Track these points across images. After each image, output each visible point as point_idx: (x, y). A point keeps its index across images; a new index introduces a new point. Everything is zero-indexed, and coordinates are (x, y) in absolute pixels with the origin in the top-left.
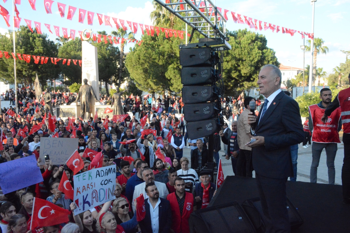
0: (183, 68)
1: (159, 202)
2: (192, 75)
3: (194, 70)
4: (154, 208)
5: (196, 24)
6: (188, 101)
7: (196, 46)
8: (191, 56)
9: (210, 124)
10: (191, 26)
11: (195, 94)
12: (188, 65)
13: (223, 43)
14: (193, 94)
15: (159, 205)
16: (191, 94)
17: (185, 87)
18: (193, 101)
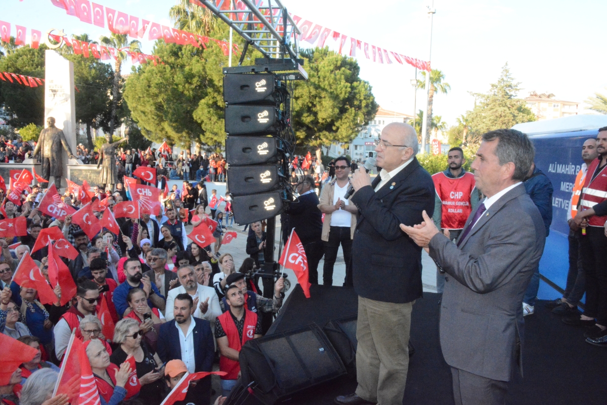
0: (229, 106)
1: (193, 324)
2: (244, 118)
3: (246, 110)
4: (185, 335)
5: (250, 34)
6: (236, 161)
7: (251, 71)
8: (243, 87)
9: (271, 200)
10: (244, 37)
11: (248, 150)
12: (237, 101)
13: (294, 69)
14: (244, 150)
15: (194, 330)
16: (241, 150)
17: (231, 137)
18: (245, 162)
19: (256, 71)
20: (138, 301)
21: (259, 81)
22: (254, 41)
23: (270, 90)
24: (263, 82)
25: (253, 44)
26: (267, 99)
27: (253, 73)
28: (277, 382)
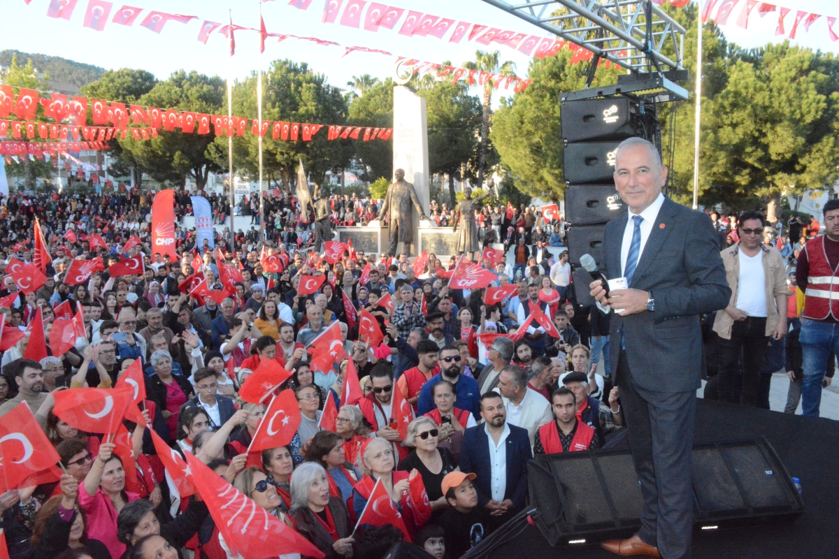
0: (569, 146)
1: (506, 432)
2: (589, 160)
3: (591, 149)
4: (496, 445)
5: (600, 44)
6: (578, 220)
7: (596, 95)
8: (586, 118)
10: (590, 49)
11: (595, 204)
12: (579, 137)
13: (658, 86)
14: (590, 204)
15: (507, 440)
16: (584, 203)
17: (572, 187)
18: (590, 220)
20: (440, 396)
21: (608, 108)
22: (606, 52)
23: (625, 118)
24: (614, 109)
25: (606, 56)
26: (619, 132)
28: (563, 514)
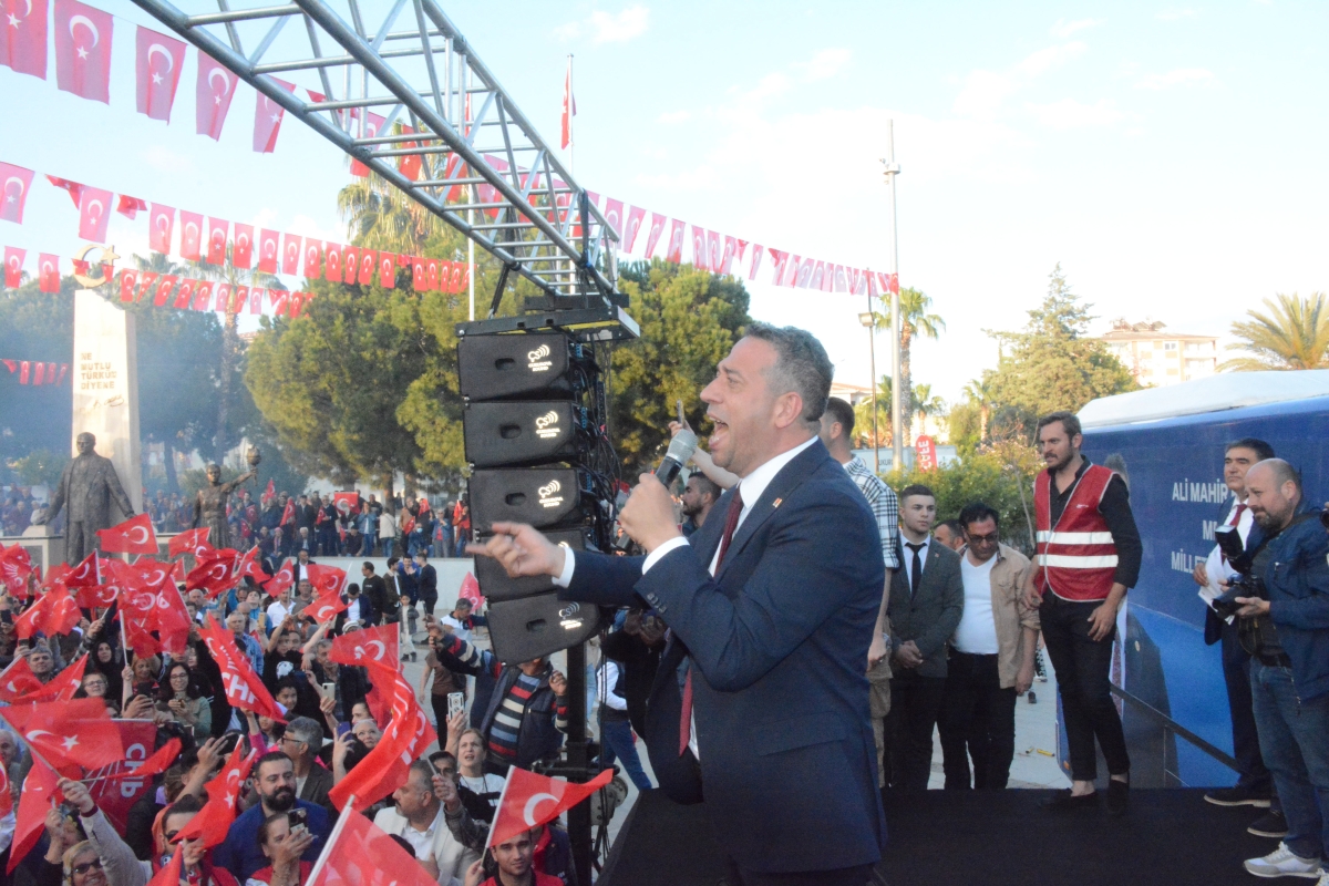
0: (473, 405)
2: (506, 430)
3: (510, 411)
5: (511, 250)
7: (516, 327)
8: (500, 363)
9: (575, 607)
10: (499, 256)
11: (518, 500)
12: (490, 393)
13: (610, 319)
14: (510, 498)
16: (503, 497)
17: (480, 473)
19: (527, 327)
21: (535, 348)
22: (521, 262)
23: (561, 365)
24: (545, 350)
25: (518, 269)
26: (553, 385)
27: (522, 332)
